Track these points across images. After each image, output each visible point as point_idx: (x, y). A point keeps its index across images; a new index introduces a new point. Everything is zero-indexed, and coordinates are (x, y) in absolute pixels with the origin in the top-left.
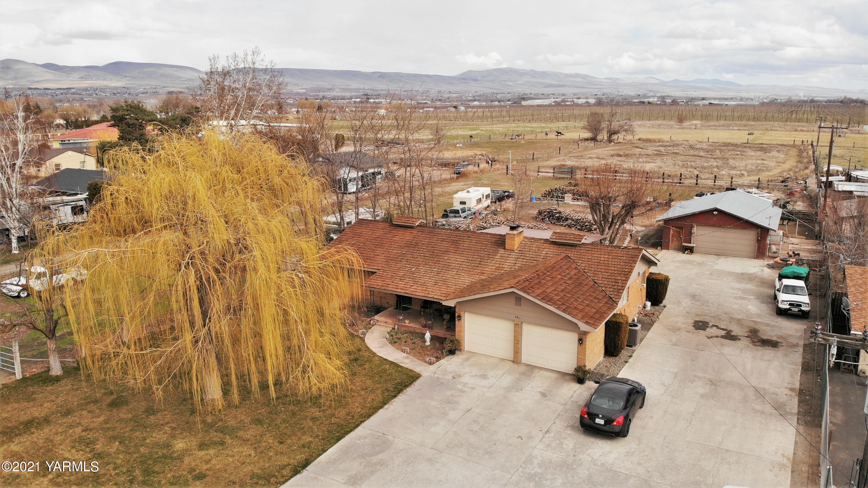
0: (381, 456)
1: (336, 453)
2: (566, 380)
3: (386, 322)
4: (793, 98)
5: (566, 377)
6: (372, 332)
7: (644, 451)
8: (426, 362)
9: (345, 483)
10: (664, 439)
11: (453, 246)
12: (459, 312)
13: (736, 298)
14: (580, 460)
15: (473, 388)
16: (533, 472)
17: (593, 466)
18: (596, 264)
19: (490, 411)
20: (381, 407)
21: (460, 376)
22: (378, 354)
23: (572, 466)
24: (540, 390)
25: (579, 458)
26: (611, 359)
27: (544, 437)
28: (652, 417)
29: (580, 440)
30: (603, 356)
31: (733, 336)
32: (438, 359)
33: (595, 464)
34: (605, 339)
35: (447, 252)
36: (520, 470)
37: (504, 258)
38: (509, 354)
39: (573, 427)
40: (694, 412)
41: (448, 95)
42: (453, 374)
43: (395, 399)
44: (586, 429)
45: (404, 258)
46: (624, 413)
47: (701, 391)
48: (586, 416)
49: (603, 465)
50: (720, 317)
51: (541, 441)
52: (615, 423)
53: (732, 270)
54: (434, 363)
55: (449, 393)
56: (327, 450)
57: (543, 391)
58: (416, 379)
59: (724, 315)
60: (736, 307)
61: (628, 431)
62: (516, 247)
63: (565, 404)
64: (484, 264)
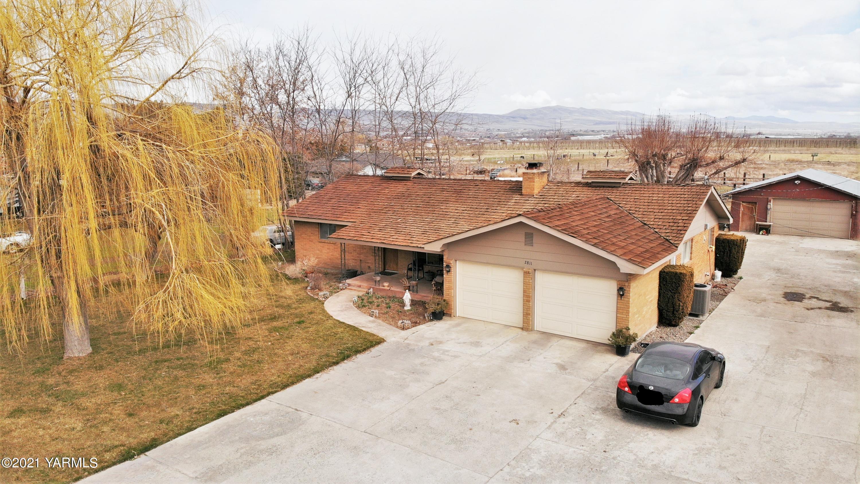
0: (275, 441)
1: (206, 433)
2: (599, 352)
3: (360, 286)
4: (852, 135)
5: (599, 348)
6: (338, 296)
7: (728, 448)
8: (397, 327)
9: (196, 478)
10: (762, 431)
11: (455, 195)
12: (448, 261)
13: (835, 272)
14: (614, 458)
15: (456, 357)
16: (528, 474)
17: (637, 469)
18: (646, 204)
19: (475, 385)
20: (309, 376)
21: (441, 343)
22: (334, 317)
23: (601, 467)
24: (559, 361)
25: (612, 456)
26: (668, 329)
27: (555, 422)
28: (736, 400)
29: (616, 429)
30: (656, 325)
31: (842, 308)
32: (415, 324)
33: (641, 466)
34: (659, 300)
35: (446, 201)
36: (507, 469)
37: (519, 204)
38: (518, 319)
39: (605, 410)
40: (805, 394)
41: (497, 133)
42: (432, 341)
43: (335, 367)
44: (627, 412)
45: (390, 209)
46: (692, 387)
47: (810, 368)
48: (627, 389)
49: (655, 467)
50: (819, 289)
51: (549, 427)
52: (677, 400)
53: (823, 247)
54: (409, 328)
55: (418, 361)
56: (195, 428)
57: (563, 363)
58: (375, 345)
59: (823, 287)
60: (837, 280)
61: (698, 417)
62: (536, 191)
63: (595, 380)
64: (492, 211)
